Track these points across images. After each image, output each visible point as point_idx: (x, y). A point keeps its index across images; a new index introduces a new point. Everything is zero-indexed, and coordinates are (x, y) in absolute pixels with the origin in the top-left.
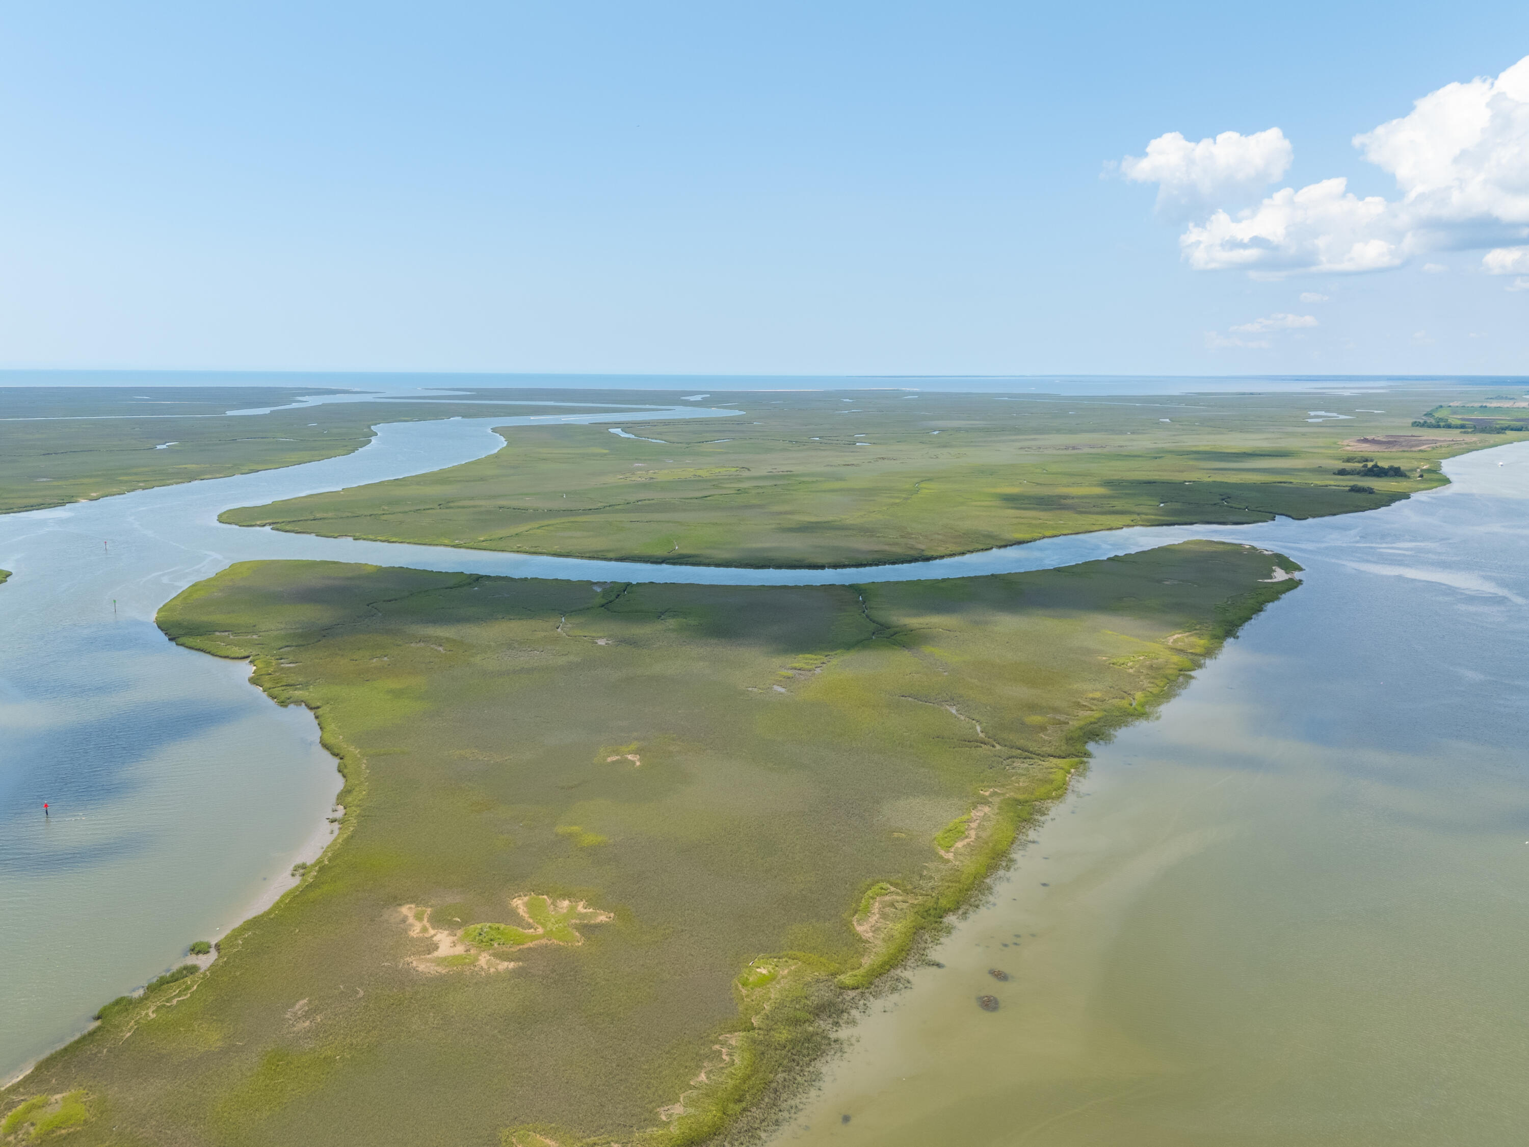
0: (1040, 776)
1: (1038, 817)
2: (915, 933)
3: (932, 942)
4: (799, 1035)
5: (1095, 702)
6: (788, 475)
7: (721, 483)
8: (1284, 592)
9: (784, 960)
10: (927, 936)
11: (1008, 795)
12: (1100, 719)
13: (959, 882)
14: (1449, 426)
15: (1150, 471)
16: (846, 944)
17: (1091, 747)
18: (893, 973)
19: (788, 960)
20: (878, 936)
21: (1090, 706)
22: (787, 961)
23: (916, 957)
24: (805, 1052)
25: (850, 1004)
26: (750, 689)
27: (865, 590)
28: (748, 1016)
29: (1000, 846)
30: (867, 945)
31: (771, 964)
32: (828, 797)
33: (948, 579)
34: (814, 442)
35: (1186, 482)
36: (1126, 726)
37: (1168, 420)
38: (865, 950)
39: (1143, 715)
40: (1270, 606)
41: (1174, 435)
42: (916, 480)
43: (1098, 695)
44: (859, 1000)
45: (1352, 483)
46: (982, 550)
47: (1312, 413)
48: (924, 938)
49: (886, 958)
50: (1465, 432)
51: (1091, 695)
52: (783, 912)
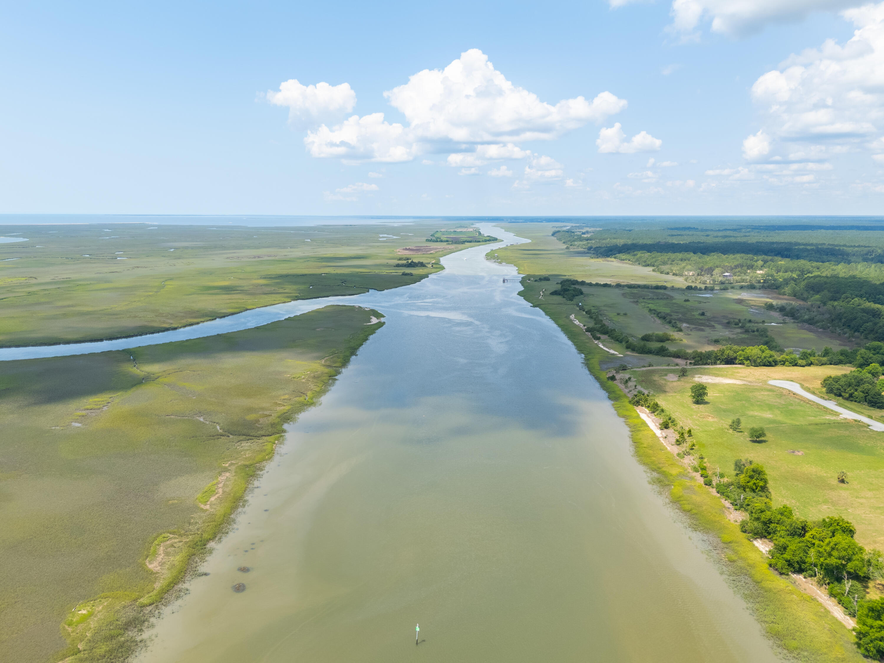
0: (258, 449)
1: (259, 472)
2: (189, 559)
3: (200, 561)
4: (114, 646)
5: (285, 401)
6: (67, 281)
7: (14, 289)
8: (377, 329)
9: (98, 600)
10: (197, 559)
11: (240, 463)
12: (289, 410)
13: (215, 521)
14: (442, 241)
15: (302, 269)
16: (143, 579)
17: (286, 426)
18: (176, 587)
19: (101, 599)
20: (164, 568)
21: (283, 403)
22: (100, 601)
23: (191, 573)
24: (120, 655)
25: (149, 615)
26: (54, 428)
27: (134, 352)
28: (75, 645)
29: (238, 494)
30: (157, 575)
31: (88, 606)
32: (121, 488)
33: (190, 340)
34: (86, 258)
35: (322, 274)
36: (304, 411)
37: (309, 240)
38: (156, 578)
39: (312, 404)
40: (371, 337)
41: (314, 249)
42: (162, 280)
43: (287, 397)
44: (155, 611)
45: (402, 271)
46: (210, 320)
47: (381, 236)
48: (195, 560)
49: (171, 580)
50: (449, 244)
51: (283, 398)
52: (95, 570)
